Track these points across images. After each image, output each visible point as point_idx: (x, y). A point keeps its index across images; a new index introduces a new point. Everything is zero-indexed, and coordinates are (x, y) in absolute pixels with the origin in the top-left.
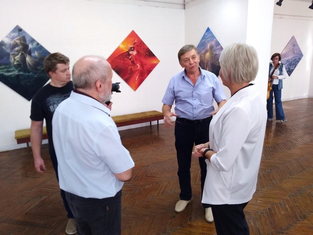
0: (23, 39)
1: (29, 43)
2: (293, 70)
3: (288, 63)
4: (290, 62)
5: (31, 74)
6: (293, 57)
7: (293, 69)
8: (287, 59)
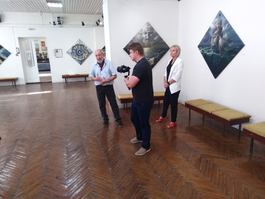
0: (220, 23)
1: (223, 26)
5: (220, 54)
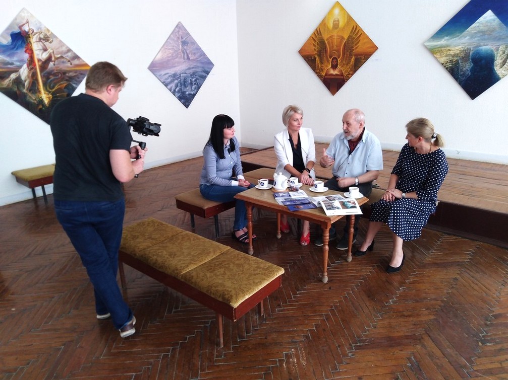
2: (194, 95)
3: (176, 81)
4: (182, 78)
6: (189, 69)
8: (173, 73)
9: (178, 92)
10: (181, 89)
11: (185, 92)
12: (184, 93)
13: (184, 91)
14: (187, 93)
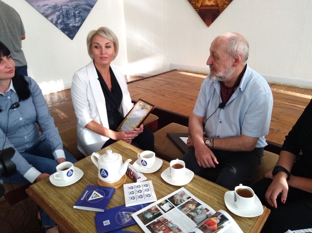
2: (78, 28)
4: (64, 10)
7: (77, 25)
9: (61, 23)
10: (63, 21)
11: (69, 24)
12: (67, 25)
13: (68, 22)
14: (71, 25)
